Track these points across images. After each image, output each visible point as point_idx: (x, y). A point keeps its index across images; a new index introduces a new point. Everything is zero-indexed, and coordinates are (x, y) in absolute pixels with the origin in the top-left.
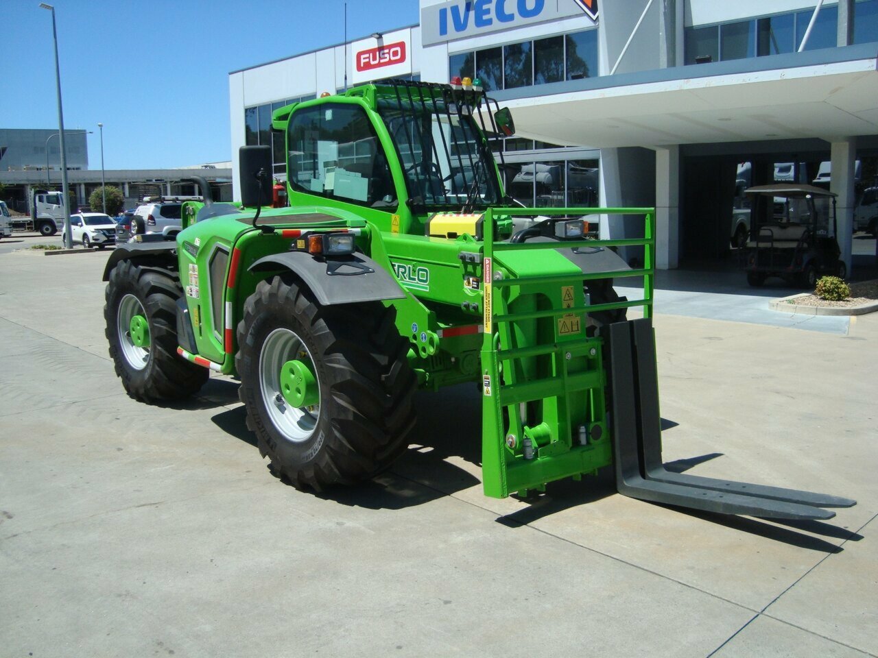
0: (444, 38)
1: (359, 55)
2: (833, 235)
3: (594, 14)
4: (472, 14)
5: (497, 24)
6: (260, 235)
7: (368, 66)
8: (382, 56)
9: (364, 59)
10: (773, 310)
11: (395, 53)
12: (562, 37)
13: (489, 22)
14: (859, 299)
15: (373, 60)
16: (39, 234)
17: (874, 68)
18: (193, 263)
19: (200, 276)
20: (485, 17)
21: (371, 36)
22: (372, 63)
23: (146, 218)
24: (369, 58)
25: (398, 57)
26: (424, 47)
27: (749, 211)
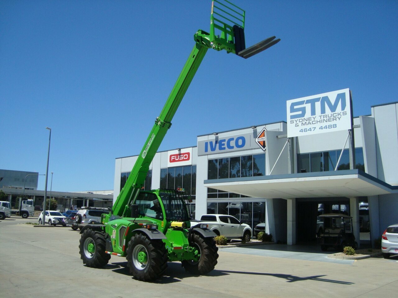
0: (207, 153)
1: (171, 156)
2: (352, 232)
3: (264, 148)
4: (218, 145)
5: (227, 149)
6: (134, 224)
7: (174, 161)
8: (180, 157)
9: (173, 158)
10: (329, 258)
11: (186, 157)
12: (252, 156)
13: (224, 148)
14: (359, 255)
15: (177, 159)
16: (21, 217)
17: (357, 177)
18: (114, 230)
19: (117, 233)
20: (223, 147)
21: (176, 149)
22: (176, 159)
23: (82, 215)
24: (175, 157)
25: (187, 158)
26: (199, 156)
27: (323, 222)
